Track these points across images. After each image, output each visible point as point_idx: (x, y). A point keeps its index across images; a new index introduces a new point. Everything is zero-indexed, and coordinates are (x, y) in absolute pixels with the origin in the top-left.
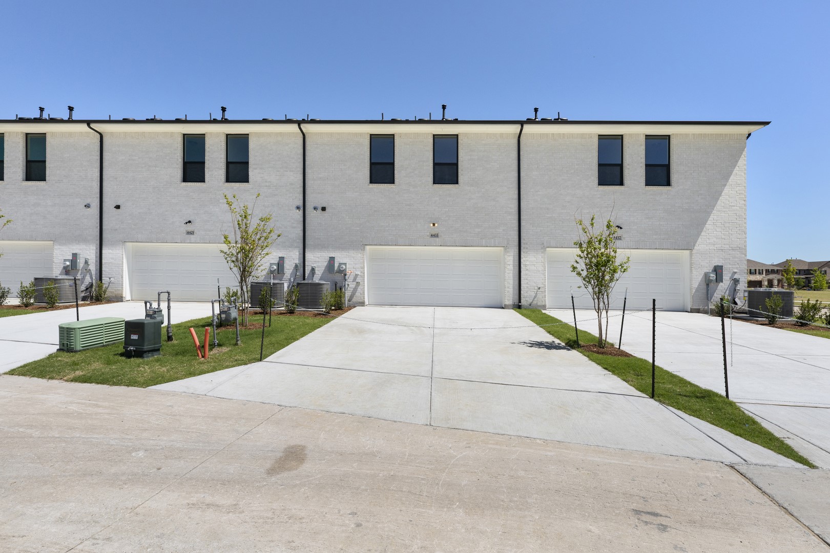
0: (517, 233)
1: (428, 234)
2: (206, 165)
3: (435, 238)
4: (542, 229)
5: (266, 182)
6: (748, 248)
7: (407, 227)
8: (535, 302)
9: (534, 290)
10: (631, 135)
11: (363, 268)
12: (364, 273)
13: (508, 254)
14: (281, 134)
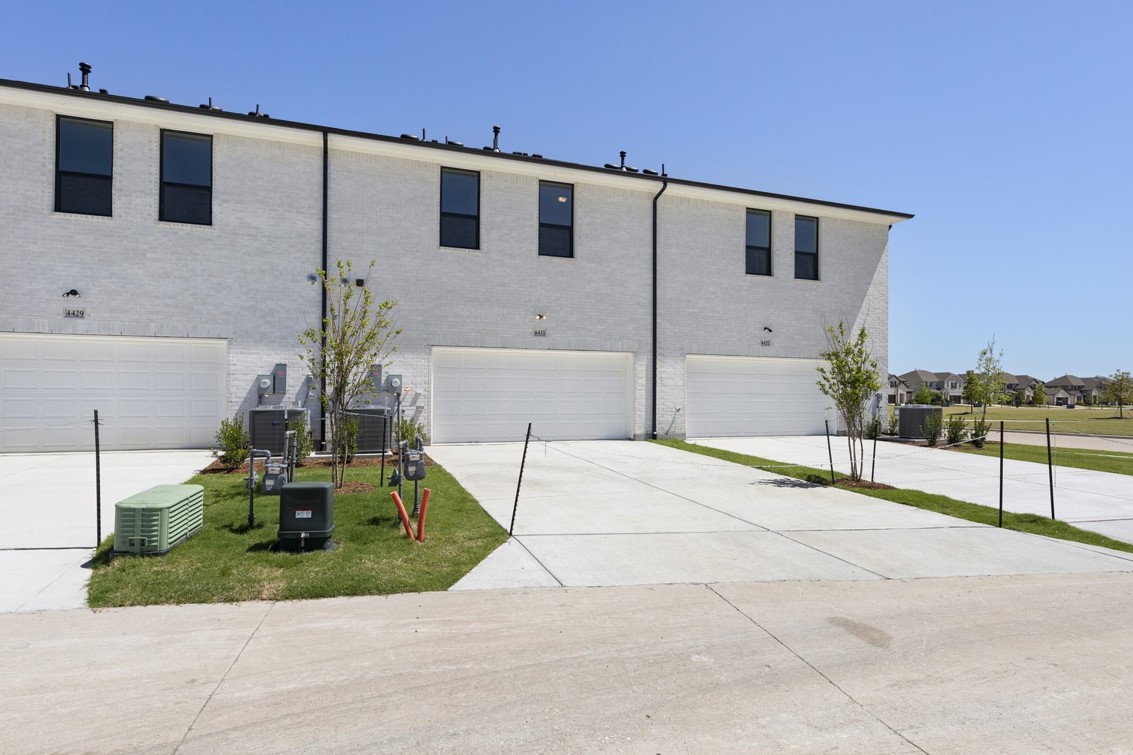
0: (650, 333)
1: (531, 331)
2: (116, 183)
3: (540, 338)
4: (682, 328)
5: (249, 227)
6: (889, 358)
7: (498, 318)
8: (672, 430)
9: (672, 413)
10: (780, 212)
11: (429, 383)
12: (429, 392)
13: (640, 363)
14: (279, 145)
